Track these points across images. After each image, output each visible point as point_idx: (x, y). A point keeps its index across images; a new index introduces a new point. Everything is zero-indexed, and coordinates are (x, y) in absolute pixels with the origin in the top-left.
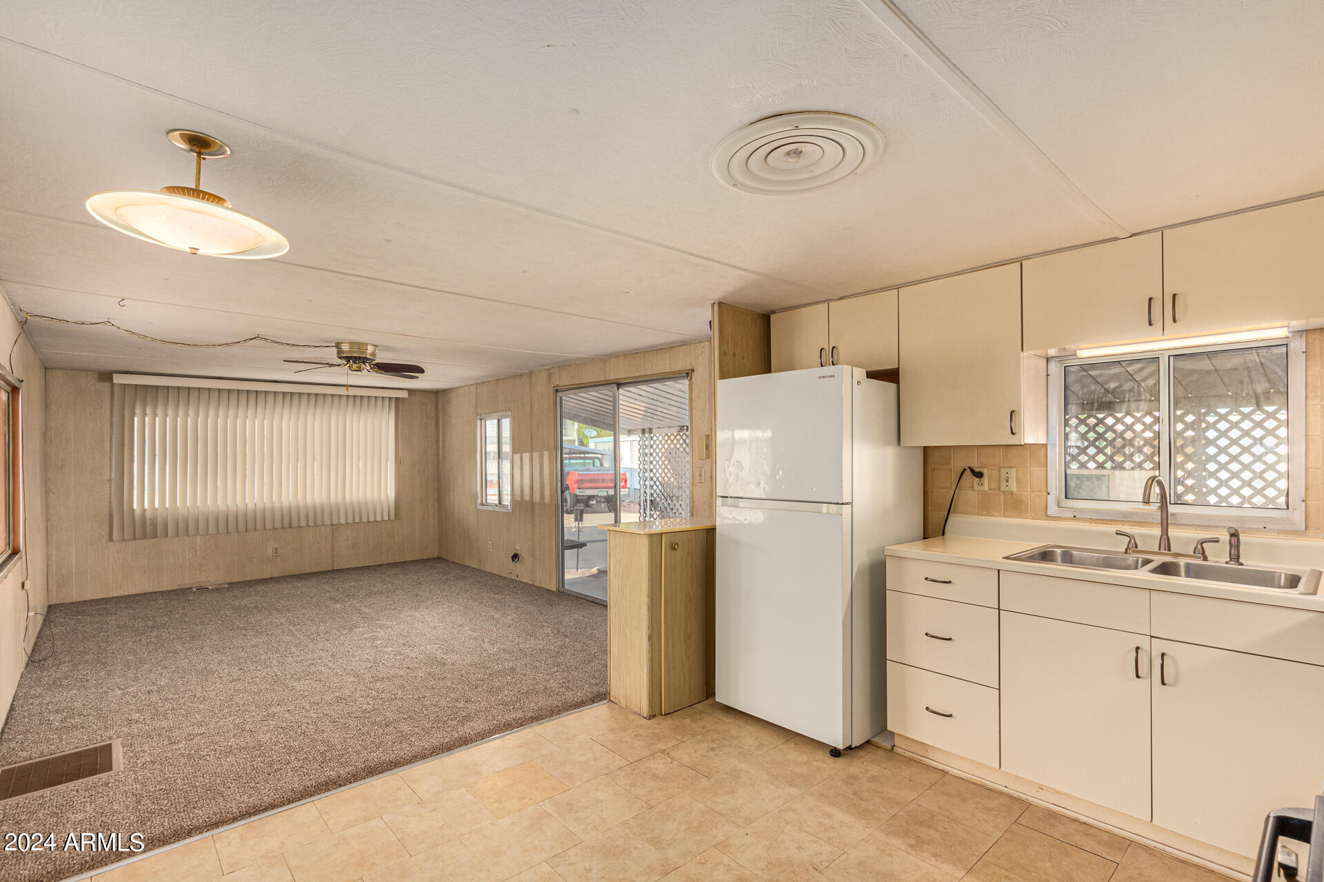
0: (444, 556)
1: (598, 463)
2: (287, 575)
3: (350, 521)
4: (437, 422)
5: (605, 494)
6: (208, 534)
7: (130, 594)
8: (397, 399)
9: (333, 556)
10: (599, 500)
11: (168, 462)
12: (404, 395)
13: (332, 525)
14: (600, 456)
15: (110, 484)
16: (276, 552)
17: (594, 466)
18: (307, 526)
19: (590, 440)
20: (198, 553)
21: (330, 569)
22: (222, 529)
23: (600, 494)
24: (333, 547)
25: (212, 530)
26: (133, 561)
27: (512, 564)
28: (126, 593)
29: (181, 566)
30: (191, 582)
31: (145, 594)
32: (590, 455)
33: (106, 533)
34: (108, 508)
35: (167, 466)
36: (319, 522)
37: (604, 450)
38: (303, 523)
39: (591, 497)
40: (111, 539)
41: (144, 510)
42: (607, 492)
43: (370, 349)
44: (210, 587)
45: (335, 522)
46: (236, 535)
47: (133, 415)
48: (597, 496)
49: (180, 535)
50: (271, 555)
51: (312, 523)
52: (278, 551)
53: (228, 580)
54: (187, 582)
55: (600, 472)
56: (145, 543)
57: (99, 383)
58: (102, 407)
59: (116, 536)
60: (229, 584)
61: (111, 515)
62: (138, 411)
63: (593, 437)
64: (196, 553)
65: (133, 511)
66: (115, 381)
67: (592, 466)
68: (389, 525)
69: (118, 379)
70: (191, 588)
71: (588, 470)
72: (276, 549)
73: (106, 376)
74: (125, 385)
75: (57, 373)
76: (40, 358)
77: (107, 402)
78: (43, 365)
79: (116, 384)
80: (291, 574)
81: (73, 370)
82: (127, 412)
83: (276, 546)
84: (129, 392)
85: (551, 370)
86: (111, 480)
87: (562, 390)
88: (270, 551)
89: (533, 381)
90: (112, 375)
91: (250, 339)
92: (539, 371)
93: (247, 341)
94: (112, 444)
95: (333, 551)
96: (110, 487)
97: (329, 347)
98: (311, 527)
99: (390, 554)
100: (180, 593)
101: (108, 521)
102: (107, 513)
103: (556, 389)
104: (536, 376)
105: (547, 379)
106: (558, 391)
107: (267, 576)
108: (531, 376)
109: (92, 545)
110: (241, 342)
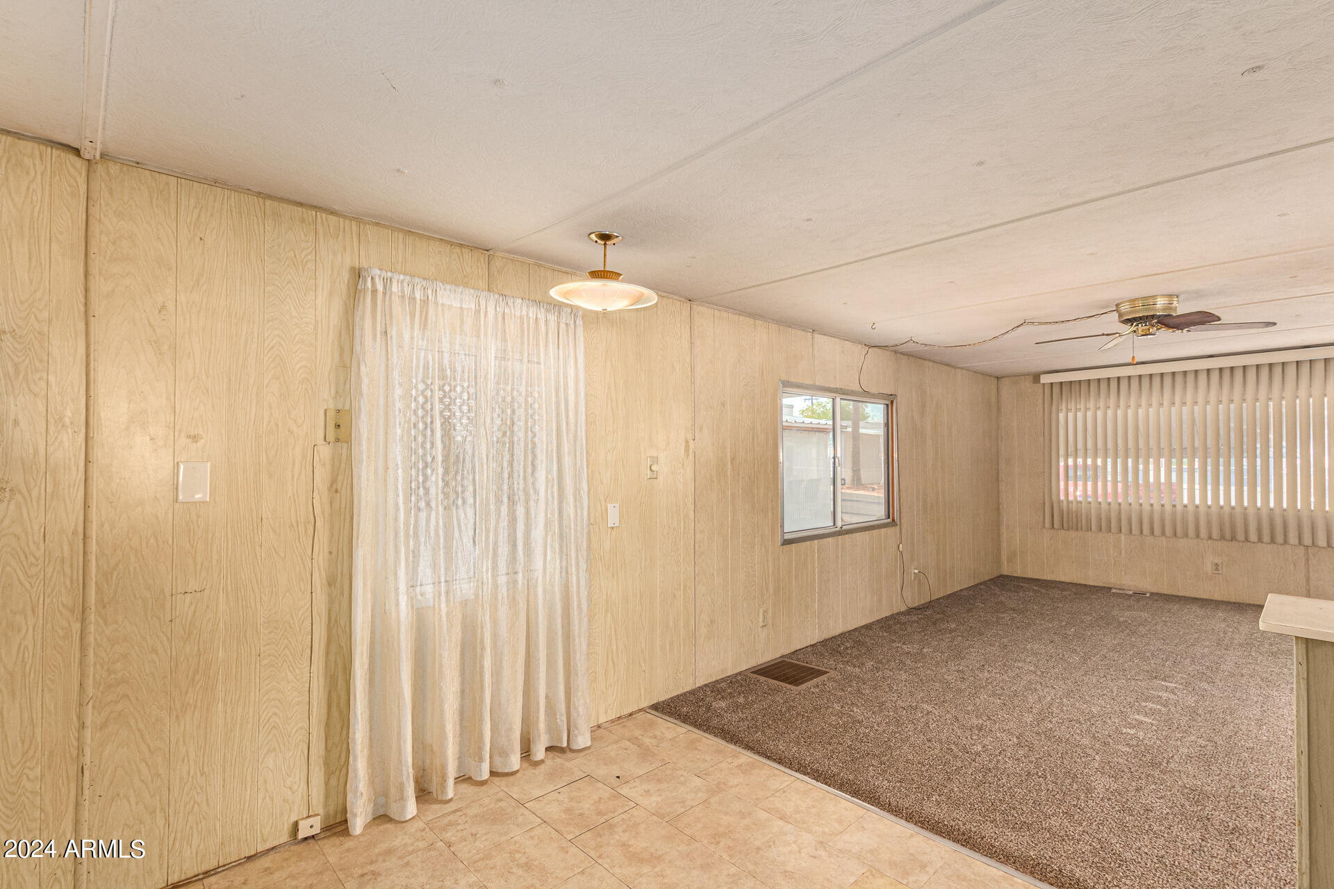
2: (1231, 601)
6: (1131, 534)
7: (1060, 580)
13: (1305, 547)
16: (1217, 569)
20: (1123, 552)
24: (1308, 578)
25: (1135, 530)
26: (1063, 550)
33: (1040, 519)
34: (1042, 498)
40: (1044, 527)
41: (1070, 502)
44: (1129, 593)
45: (1308, 542)
46: (1165, 539)
47: (1059, 412)
49: (1103, 531)
50: (1210, 572)
52: (1220, 568)
53: (1155, 590)
57: (1032, 385)
58: (1037, 405)
59: (1048, 524)
61: (1044, 504)
62: (1063, 406)
64: (1121, 554)
65: (1059, 500)
69: (1045, 379)
70: (1111, 588)
72: (1217, 564)
73: (1036, 377)
74: (1052, 384)
75: (1006, 381)
76: (975, 372)
77: (1040, 401)
78: (990, 376)
79: (1044, 384)
80: (1238, 600)
81: (1016, 377)
82: (1054, 409)
83: (1216, 561)
84: (1056, 390)
86: (1044, 472)
88: (1208, 566)
90: (1038, 375)
91: (1017, 327)
93: (1014, 330)
94: (1044, 439)
95: (1308, 584)
96: (1044, 478)
97: (1106, 313)
98: (1267, 544)
100: (1100, 589)
101: (1042, 510)
102: (1041, 502)
107: (1205, 596)
109: (1030, 529)
110: (1009, 332)
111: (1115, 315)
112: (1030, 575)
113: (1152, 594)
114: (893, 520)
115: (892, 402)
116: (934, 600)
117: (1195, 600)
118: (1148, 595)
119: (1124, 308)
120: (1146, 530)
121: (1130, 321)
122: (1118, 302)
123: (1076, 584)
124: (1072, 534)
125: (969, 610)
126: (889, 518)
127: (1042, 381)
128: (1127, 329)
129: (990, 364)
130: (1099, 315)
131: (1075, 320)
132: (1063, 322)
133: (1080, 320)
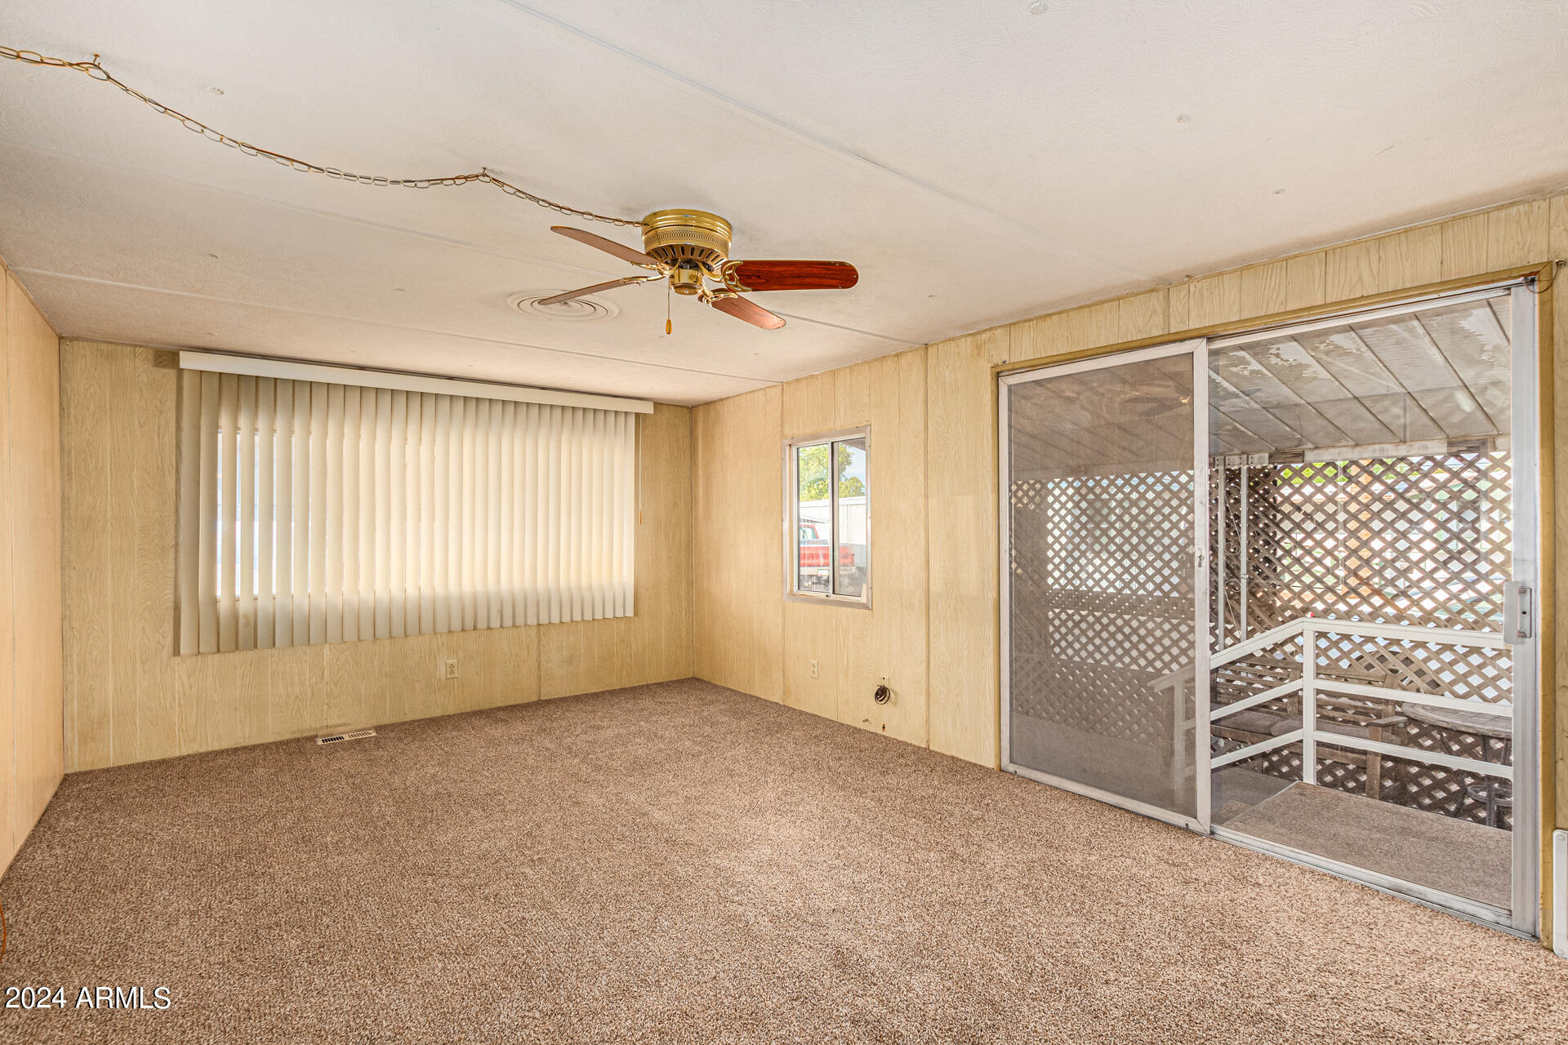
0: (705, 676)
2: (468, 710)
3: (566, 619)
6: (343, 642)
7: (210, 749)
8: (637, 415)
9: (539, 677)
11: (275, 517)
12: (648, 409)
13: (539, 625)
15: (176, 552)
16: (452, 672)
18: (502, 626)
20: (326, 674)
21: (534, 699)
22: (367, 633)
24: (539, 663)
25: (350, 635)
26: (215, 691)
27: (877, 707)
28: (203, 750)
29: (297, 697)
30: (314, 726)
31: (236, 751)
33: (169, 641)
34: (172, 597)
35: (275, 523)
36: (520, 621)
38: (495, 623)
40: (176, 652)
41: (236, 600)
44: (346, 738)
45: (544, 620)
46: (388, 642)
47: (215, 428)
49: (295, 643)
50: (443, 677)
51: (508, 622)
52: (455, 669)
54: (307, 726)
56: (237, 657)
57: (155, 369)
58: (161, 412)
59: (185, 647)
60: (378, 728)
61: (177, 609)
62: (224, 421)
64: (323, 676)
65: (214, 601)
66: (182, 365)
68: (625, 626)
69: (188, 361)
70: (313, 739)
72: (452, 666)
73: (167, 357)
74: (201, 373)
76: (33, 302)
78: (52, 327)
79: (183, 371)
80: (474, 709)
83: (451, 662)
84: (210, 385)
85: (985, 336)
86: (176, 546)
87: (1019, 371)
88: (442, 670)
89: (931, 362)
90: (178, 354)
91: (466, 178)
92: (949, 340)
93: (458, 181)
94: (178, 480)
95: (539, 669)
96: (176, 558)
97: (631, 223)
98: (508, 628)
99: (624, 672)
100: (296, 748)
101: (171, 620)
102: (171, 604)
103: (999, 370)
104: (940, 352)
105: (972, 356)
106: (1003, 374)
107: (437, 713)
108: (926, 353)
109: (143, 663)
110: (445, 182)
111: (641, 231)
112: (140, 756)
113: (376, 729)
117: (435, 722)
118: (373, 734)
119: (662, 223)
123: (244, 748)
129: (118, 287)
130: (622, 221)
131: (583, 213)
132: (561, 208)
133: (591, 217)
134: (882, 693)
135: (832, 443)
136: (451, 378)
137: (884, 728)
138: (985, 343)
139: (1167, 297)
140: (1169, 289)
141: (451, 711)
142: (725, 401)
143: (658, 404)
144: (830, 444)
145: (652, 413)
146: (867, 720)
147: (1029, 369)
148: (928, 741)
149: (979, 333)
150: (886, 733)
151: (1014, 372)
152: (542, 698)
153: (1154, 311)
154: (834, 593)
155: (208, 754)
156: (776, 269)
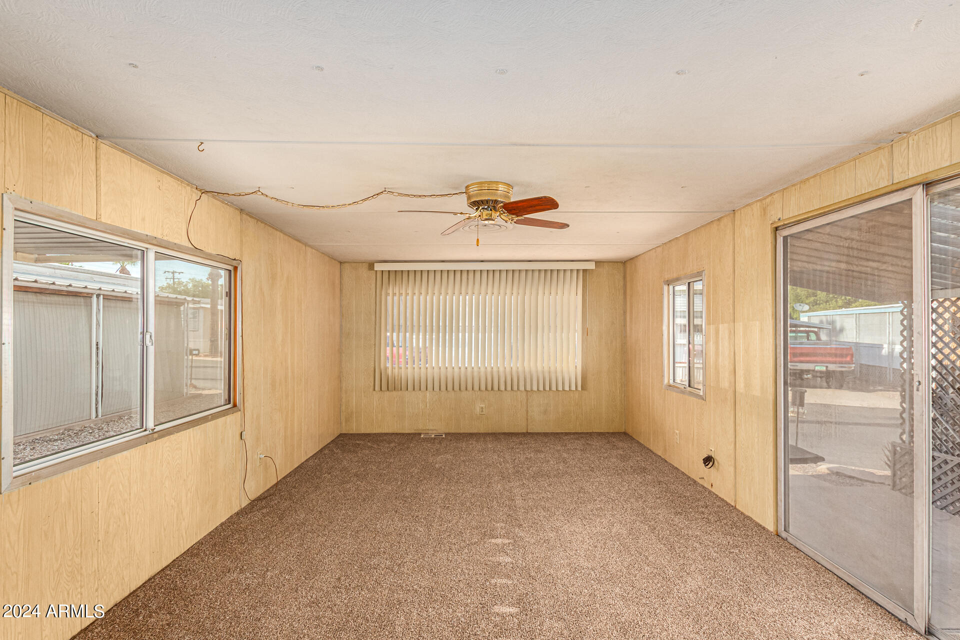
0: (629, 431)
1: (813, 337)
2: (491, 432)
3: (541, 388)
4: (625, 293)
5: (824, 369)
6: (434, 390)
7: (384, 432)
8: (585, 271)
9: (527, 419)
10: (815, 374)
12: (592, 266)
13: (526, 391)
14: (816, 330)
15: (375, 347)
16: (482, 411)
17: (808, 339)
18: (506, 389)
19: (801, 314)
20: (428, 405)
21: (525, 431)
23: (817, 368)
24: (527, 412)
25: (436, 388)
26: (387, 408)
27: (706, 469)
30: (421, 429)
31: (393, 434)
32: (802, 329)
33: (371, 384)
34: (373, 366)
35: (407, 334)
36: (515, 388)
37: (821, 322)
38: (502, 387)
39: (802, 372)
40: (374, 390)
41: (393, 369)
42: (827, 367)
43: (501, 187)
44: (433, 436)
45: (529, 388)
46: (453, 393)
47: (387, 295)
48: (814, 371)
49: (415, 390)
50: (478, 413)
51: (509, 388)
52: (484, 410)
53: (447, 431)
55: (816, 346)
57: (368, 271)
58: (371, 289)
59: (377, 388)
61: (375, 371)
62: (390, 291)
63: (806, 312)
64: (426, 406)
65: (386, 368)
67: (806, 340)
68: (577, 396)
69: (378, 267)
70: (420, 434)
71: (801, 344)
72: (482, 408)
73: (371, 266)
74: (382, 271)
75: (347, 266)
76: (323, 253)
77: (374, 285)
78: (335, 260)
79: (376, 271)
80: (494, 431)
81: (355, 263)
82: (383, 293)
83: (482, 406)
84: (386, 276)
85: (768, 200)
86: (375, 345)
87: (789, 225)
88: (478, 410)
89: (737, 223)
90: (374, 264)
91: (377, 194)
92: (747, 205)
93: (374, 197)
94: (376, 317)
95: (527, 415)
96: (375, 350)
97: (456, 194)
98: (509, 391)
99: (578, 423)
100: (414, 437)
101: (373, 376)
102: (373, 369)
103: (775, 225)
104: (742, 215)
105: (761, 215)
106: (780, 228)
107: (475, 431)
108: (734, 217)
109: (364, 392)
110: (369, 199)
111: (464, 196)
112: (363, 431)
113: (446, 434)
114: (235, 406)
115: (236, 268)
116: (280, 480)
117: (471, 435)
118: (444, 436)
119: (473, 190)
120: (443, 387)
121: (476, 204)
122: (469, 183)
123: (396, 433)
124: (395, 393)
125: (317, 488)
126: (229, 403)
127: (375, 269)
128: (474, 213)
129: (337, 245)
130: (451, 194)
131: (431, 196)
132: (420, 196)
133: (435, 197)
134: (708, 460)
135: (689, 283)
136: (482, 261)
137: (712, 485)
138: (768, 206)
139: (892, 152)
140: (892, 145)
141: (482, 431)
142: (639, 257)
143: (598, 263)
144: (687, 284)
145: (594, 268)
146: (703, 478)
147: (796, 223)
148: (735, 501)
149: (765, 199)
150: (713, 490)
151: (785, 227)
152: (529, 431)
153: (882, 166)
154: (689, 386)
155: (382, 434)
156: (519, 205)
